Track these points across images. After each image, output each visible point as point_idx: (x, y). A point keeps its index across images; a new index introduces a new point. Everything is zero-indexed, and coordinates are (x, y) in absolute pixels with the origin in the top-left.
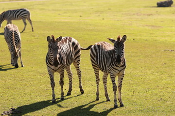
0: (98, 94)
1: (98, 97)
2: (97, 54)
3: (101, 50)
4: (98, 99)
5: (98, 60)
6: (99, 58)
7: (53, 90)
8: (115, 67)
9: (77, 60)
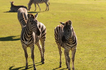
0: (61, 63)
1: (60, 65)
2: (58, 34)
3: (60, 31)
4: (60, 67)
5: (58, 38)
6: (59, 37)
7: (27, 60)
8: (68, 44)
9: (43, 37)
